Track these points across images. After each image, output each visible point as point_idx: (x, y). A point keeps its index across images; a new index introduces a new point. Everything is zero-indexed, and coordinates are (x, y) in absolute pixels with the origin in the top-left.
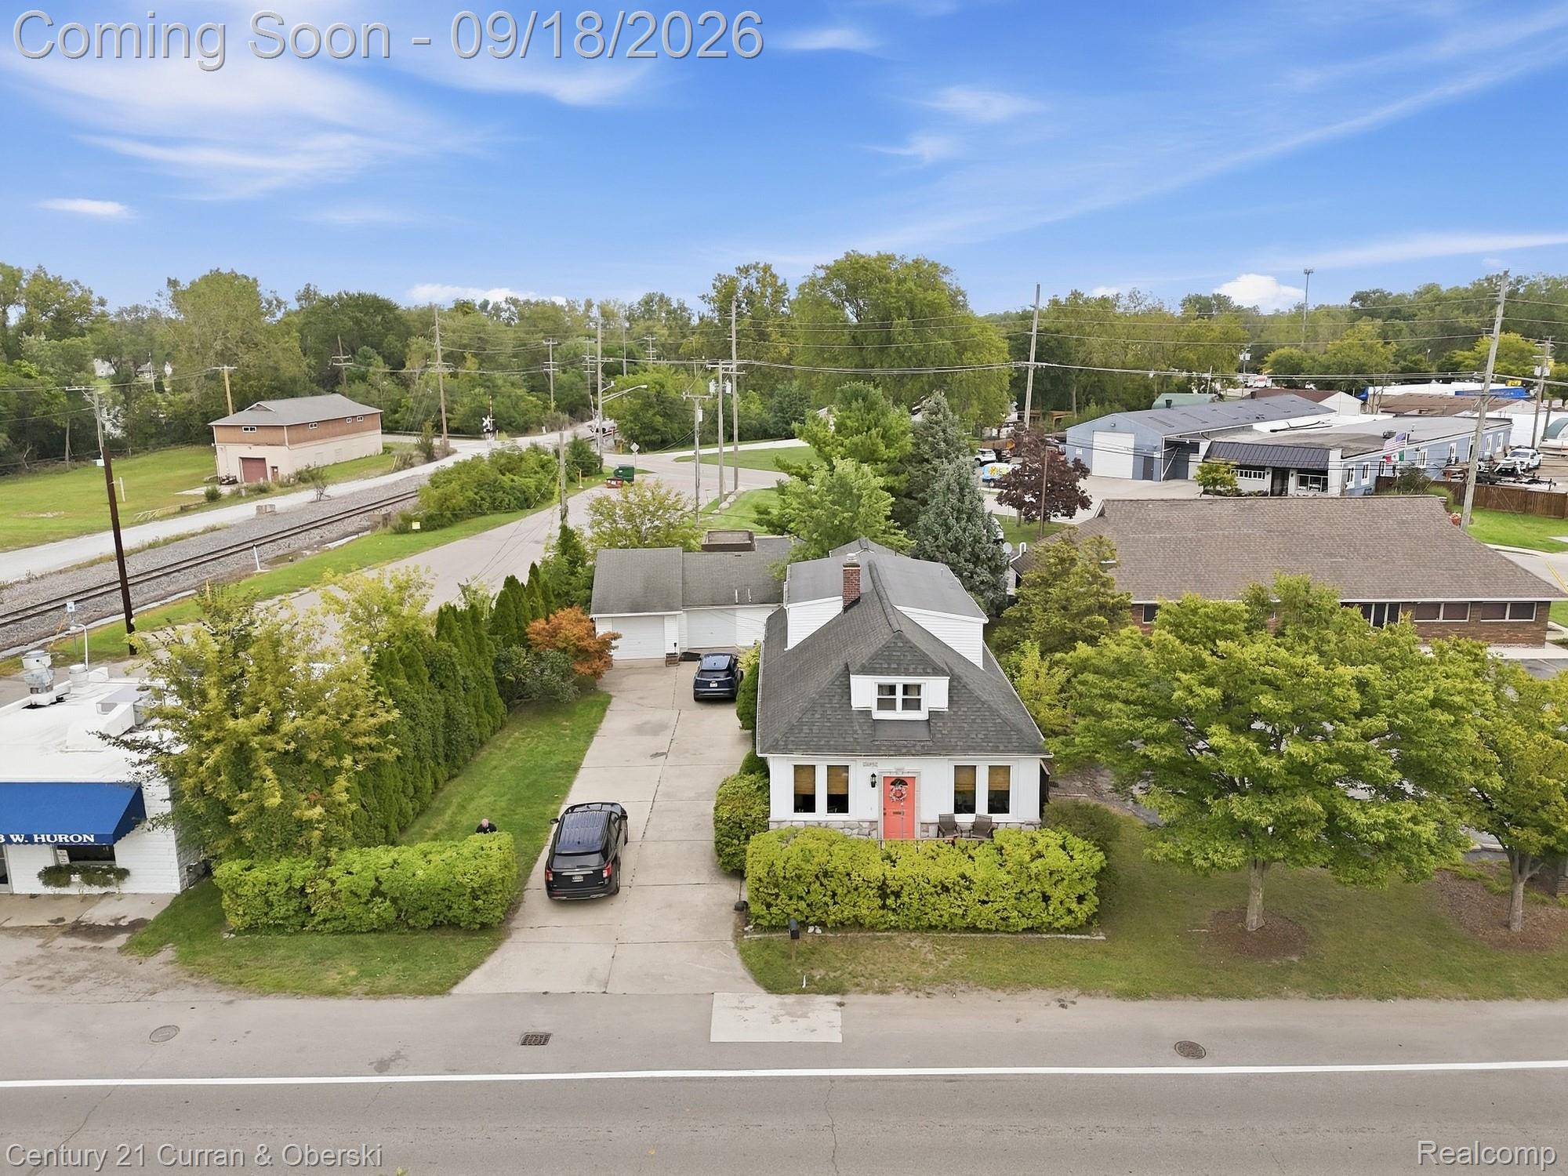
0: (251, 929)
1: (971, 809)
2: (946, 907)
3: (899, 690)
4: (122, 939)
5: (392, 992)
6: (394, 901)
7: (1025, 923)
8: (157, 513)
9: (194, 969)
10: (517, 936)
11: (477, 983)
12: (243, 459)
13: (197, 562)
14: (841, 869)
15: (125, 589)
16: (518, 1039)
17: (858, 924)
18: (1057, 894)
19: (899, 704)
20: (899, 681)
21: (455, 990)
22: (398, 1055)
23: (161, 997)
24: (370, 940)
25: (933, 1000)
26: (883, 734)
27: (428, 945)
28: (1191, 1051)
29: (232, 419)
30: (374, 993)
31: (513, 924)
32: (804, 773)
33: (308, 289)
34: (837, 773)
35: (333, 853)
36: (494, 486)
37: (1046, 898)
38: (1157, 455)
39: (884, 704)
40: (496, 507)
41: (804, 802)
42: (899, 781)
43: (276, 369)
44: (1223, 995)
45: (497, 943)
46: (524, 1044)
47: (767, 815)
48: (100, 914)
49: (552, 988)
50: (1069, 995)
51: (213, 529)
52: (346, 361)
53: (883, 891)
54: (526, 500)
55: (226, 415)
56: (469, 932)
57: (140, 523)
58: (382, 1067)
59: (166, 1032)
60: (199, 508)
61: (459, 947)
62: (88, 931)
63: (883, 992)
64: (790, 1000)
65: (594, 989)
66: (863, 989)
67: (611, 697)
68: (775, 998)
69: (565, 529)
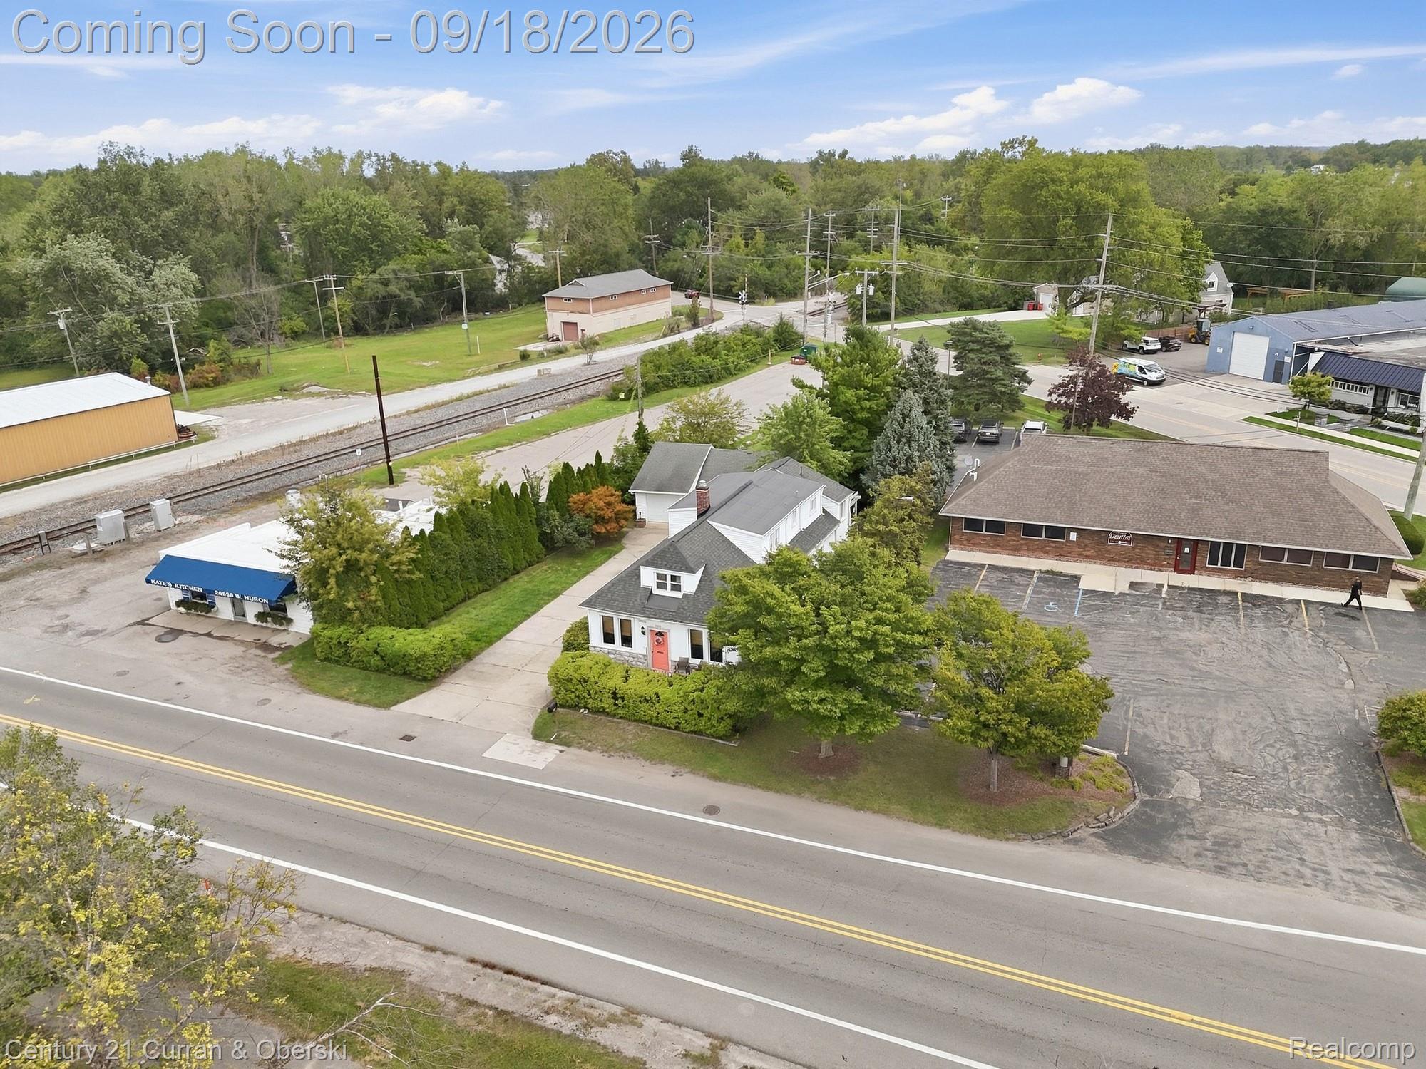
0: (326, 659)
1: (701, 657)
2: (646, 711)
3: (669, 578)
4: (277, 654)
5: (366, 703)
6: (382, 657)
7: (689, 728)
8: (482, 369)
9: (294, 676)
10: (442, 687)
11: (405, 707)
12: (564, 323)
13: (472, 415)
14: (592, 679)
15: (386, 443)
16: (401, 736)
17: (603, 711)
18: (706, 714)
19: (669, 587)
20: (669, 573)
21: (393, 708)
22: (345, 732)
23: (274, 685)
24: (373, 675)
25: (612, 758)
26: (652, 603)
27: (396, 682)
28: (712, 811)
29: (561, 291)
30: (358, 702)
31: (446, 680)
32: (607, 622)
33: (690, 150)
34: (625, 624)
35: (364, 627)
36: (685, 365)
37: (700, 715)
38: (1287, 360)
39: (661, 586)
40: (686, 383)
41: (609, 638)
42: (660, 634)
43: (605, 246)
44: (768, 788)
45: (430, 688)
46: (402, 739)
47: (587, 641)
48: (275, 640)
49: (435, 716)
50: (681, 770)
51: (504, 387)
52: (655, 239)
53: (615, 696)
54: (711, 377)
55: (556, 287)
56: (414, 678)
57: (468, 377)
58: (335, 736)
59: (265, 702)
60: (513, 366)
61: (408, 686)
62: (267, 647)
63: (589, 750)
64: (540, 744)
65: (455, 720)
66: (580, 746)
67: (623, 548)
68: (533, 742)
69: (640, 424)
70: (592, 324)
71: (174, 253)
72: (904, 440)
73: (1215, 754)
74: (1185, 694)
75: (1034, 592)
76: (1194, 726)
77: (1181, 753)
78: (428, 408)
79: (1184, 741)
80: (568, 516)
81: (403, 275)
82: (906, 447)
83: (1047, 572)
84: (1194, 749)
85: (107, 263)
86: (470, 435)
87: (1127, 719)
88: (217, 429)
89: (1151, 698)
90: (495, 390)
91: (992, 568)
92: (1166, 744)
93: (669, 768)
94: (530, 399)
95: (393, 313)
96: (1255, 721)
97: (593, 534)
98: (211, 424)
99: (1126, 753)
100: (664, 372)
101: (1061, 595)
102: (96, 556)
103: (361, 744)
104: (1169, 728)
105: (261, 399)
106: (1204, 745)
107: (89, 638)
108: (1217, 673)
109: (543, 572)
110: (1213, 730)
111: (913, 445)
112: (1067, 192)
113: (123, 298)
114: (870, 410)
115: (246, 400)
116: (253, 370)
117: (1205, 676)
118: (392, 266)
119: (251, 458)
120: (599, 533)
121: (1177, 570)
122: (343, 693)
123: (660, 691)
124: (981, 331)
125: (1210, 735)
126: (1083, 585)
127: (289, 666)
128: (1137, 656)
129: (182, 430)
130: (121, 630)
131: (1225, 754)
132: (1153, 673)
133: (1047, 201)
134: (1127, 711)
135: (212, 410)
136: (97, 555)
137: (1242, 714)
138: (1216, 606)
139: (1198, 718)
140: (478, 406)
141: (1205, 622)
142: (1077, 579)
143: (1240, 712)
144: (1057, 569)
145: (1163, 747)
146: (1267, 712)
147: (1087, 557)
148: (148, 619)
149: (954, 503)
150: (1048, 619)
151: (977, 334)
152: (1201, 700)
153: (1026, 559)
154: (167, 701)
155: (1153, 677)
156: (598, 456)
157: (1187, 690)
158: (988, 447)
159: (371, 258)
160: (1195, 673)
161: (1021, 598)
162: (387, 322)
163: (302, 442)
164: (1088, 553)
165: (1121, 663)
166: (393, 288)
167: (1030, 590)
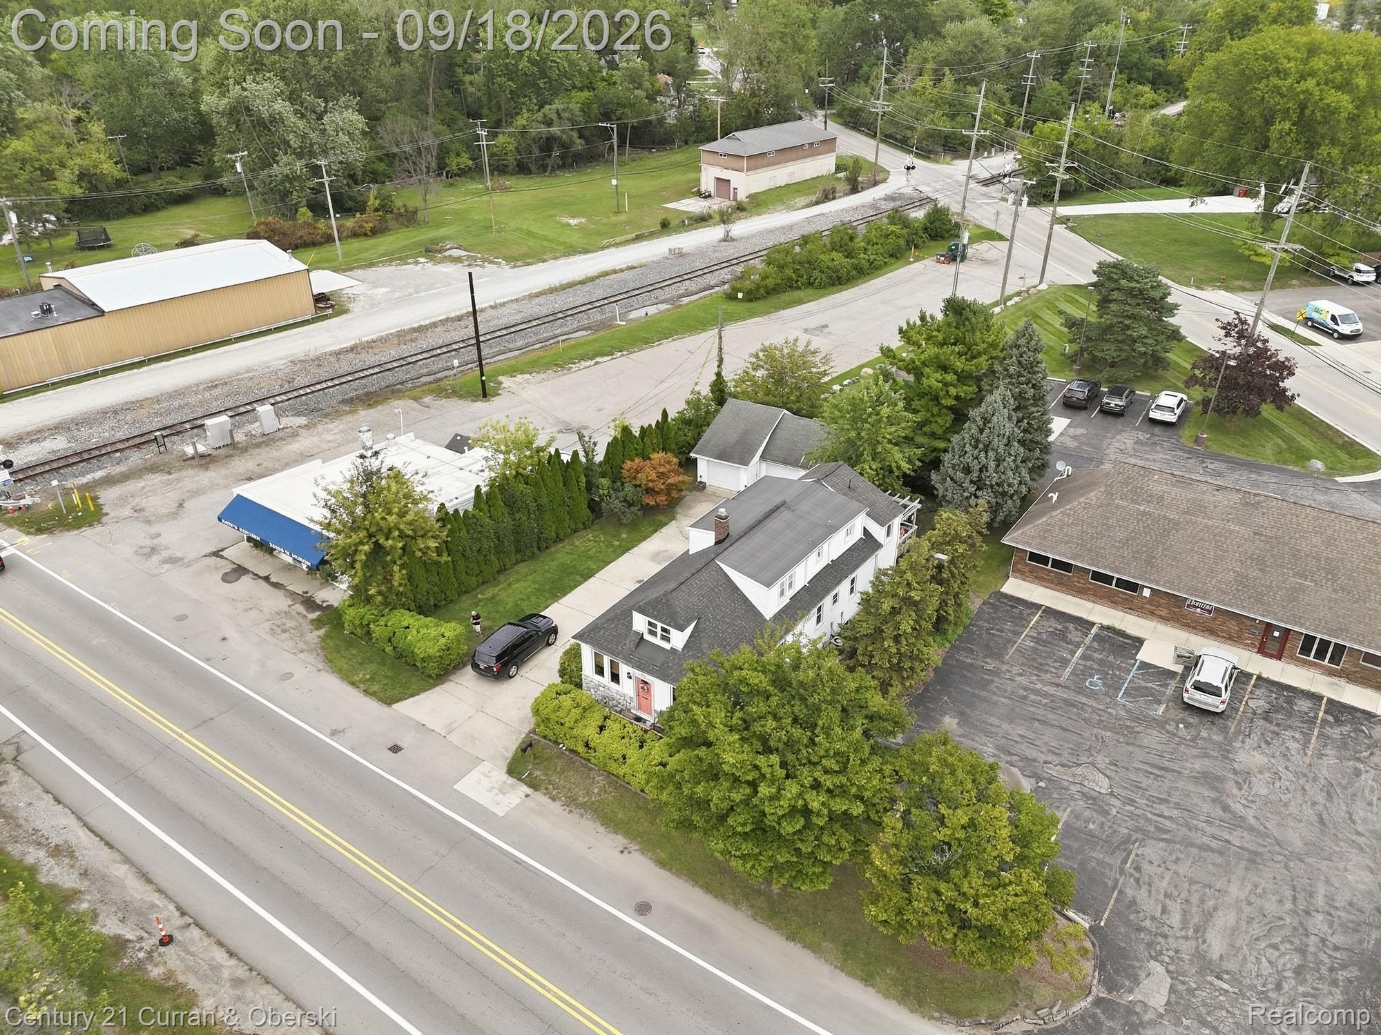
3: (659, 628)
4: (316, 615)
5: (373, 694)
6: (394, 648)
8: (618, 240)
9: (323, 647)
12: (718, 179)
16: (390, 744)
17: (577, 754)
19: (659, 635)
20: (659, 624)
21: (395, 706)
22: (343, 731)
23: (302, 656)
25: (571, 815)
26: (643, 650)
27: (407, 673)
28: (643, 909)
30: (366, 692)
31: (451, 678)
34: (614, 665)
39: (652, 634)
41: (600, 671)
42: (646, 683)
45: (434, 686)
46: (390, 749)
48: (321, 595)
49: (427, 725)
50: (634, 847)
51: (632, 268)
52: (829, 82)
53: (587, 745)
56: (419, 675)
57: (603, 248)
58: (333, 734)
59: (288, 676)
60: (651, 235)
61: (416, 680)
62: (310, 603)
63: (553, 799)
64: (511, 780)
65: (443, 733)
66: (547, 793)
67: (674, 518)
68: (505, 777)
69: (718, 374)
70: (746, 183)
71: (345, 95)
72: (981, 446)
73: (1204, 947)
74: (1203, 848)
75: (1083, 657)
76: (1195, 899)
77: (1166, 937)
78: (552, 290)
79: (1175, 919)
80: (619, 484)
81: (566, 115)
82: (982, 455)
83: (1108, 628)
84: (1183, 933)
85: (281, 106)
86: (578, 334)
87: (1122, 871)
88: (353, 299)
89: (1162, 844)
90: (622, 271)
91: (1050, 612)
92: (1153, 918)
93: (620, 840)
94: (651, 288)
95: (556, 153)
96: (1271, 907)
97: (642, 505)
98: (350, 291)
99: (1102, 924)
100: (789, 272)
101: (1111, 666)
102: (203, 462)
103: (352, 750)
104: (1166, 895)
105: (404, 260)
106: (1196, 931)
107: (168, 566)
108: (1253, 821)
109: (588, 541)
110: (1215, 909)
111: (990, 454)
112: (1291, 88)
113: (295, 142)
114: (957, 398)
115: (391, 260)
116: (409, 218)
117: (1238, 822)
118: (558, 105)
119: (369, 346)
120: (648, 504)
121: (1262, 650)
122: (356, 678)
123: (629, 753)
124: (1131, 279)
125: (1209, 915)
126: (1143, 655)
127: (322, 632)
128: (1168, 775)
129: (320, 299)
130: (197, 560)
131: (1216, 946)
132: (1177, 806)
133: (1263, 99)
134: (1125, 861)
135: (358, 273)
136: (204, 460)
137: (1259, 891)
138: (1290, 714)
139: (1205, 886)
140: (600, 293)
141: (1269, 736)
142: (1139, 642)
143: (1256, 887)
144: (1118, 626)
145: (1147, 923)
146: (1288, 893)
147: (1160, 617)
148: (222, 550)
149: (1020, 532)
150: (1084, 700)
151: (1123, 282)
152: (1219, 860)
153: (1089, 605)
154: (207, 660)
155: (1175, 813)
156: (665, 414)
157: (1206, 840)
158: (1110, 418)
159: (538, 94)
160: (1227, 816)
161: (1065, 662)
162: (550, 162)
163: (420, 329)
164: (1161, 613)
165: (1145, 782)
166: (555, 129)
167: (1079, 652)
